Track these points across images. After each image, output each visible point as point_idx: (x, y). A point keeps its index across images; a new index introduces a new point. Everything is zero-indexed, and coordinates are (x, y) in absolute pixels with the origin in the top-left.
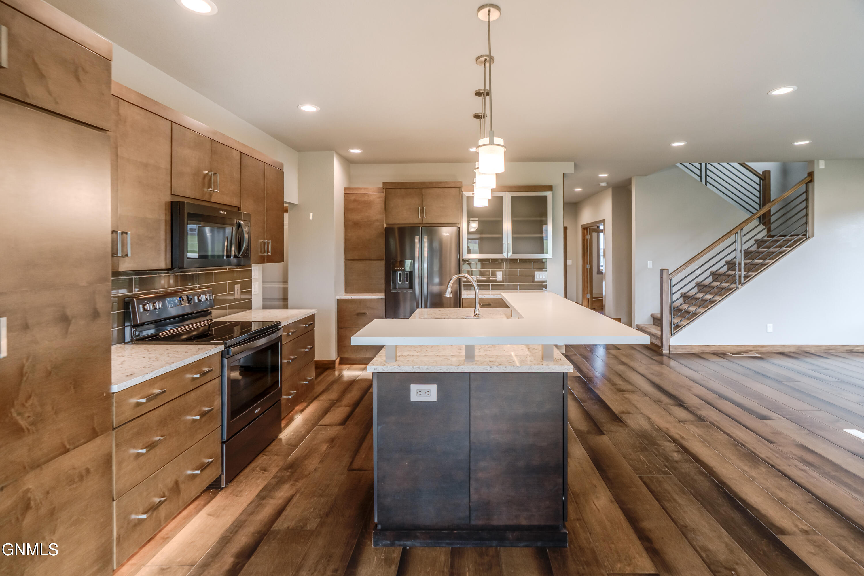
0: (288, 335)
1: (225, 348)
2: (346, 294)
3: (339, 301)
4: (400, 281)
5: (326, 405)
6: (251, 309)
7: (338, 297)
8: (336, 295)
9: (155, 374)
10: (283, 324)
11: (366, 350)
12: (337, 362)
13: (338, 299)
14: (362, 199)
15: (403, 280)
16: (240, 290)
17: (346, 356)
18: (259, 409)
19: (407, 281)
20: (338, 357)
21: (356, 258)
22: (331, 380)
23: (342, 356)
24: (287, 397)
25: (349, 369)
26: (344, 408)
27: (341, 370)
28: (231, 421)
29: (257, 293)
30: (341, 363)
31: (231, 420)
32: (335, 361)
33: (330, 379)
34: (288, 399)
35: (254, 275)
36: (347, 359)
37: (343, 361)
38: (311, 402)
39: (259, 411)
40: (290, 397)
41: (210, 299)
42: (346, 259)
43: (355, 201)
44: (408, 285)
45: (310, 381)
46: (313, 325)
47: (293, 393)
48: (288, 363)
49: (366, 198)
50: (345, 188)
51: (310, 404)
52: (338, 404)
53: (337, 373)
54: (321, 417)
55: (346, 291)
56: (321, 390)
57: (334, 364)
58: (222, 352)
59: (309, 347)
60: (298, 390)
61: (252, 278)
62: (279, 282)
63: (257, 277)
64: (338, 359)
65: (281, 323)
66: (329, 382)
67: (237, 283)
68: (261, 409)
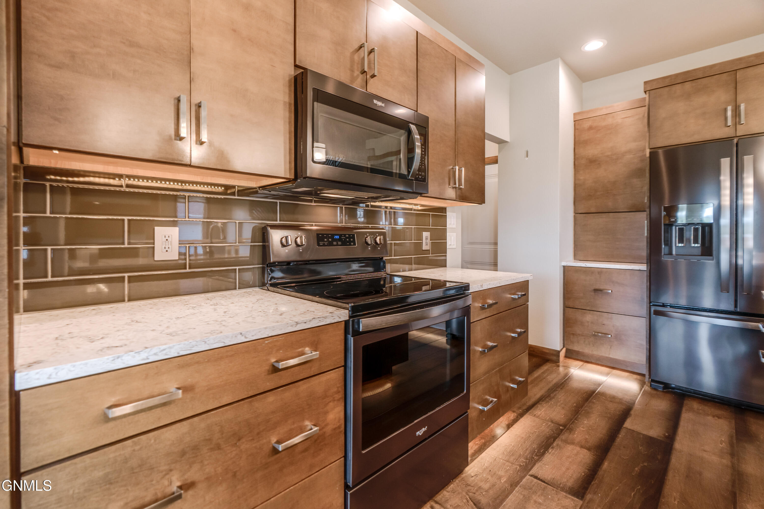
0: (483, 308)
1: (350, 317)
2: (575, 261)
3: (566, 269)
4: (681, 241)
5: (546, 429)
6: (446, 266)
7: (564, 264)
8: (561, 261)
9: (155, 354)
10: (472, 289)
11: (609, 347)
12: (562, 354)
13: (564, 267)
14: (603, 124)
15: (689, 240)
16: (431, 240)
17: (576, 347)
18: (424, 429)
19: (696, 241)
20: (564, 347)
21: (593, 210)
22: (555, 381)
23: (570, 347)
24: (481, 407)
25: (580, 368)
26: (578, 448)
27: (566, 367)
28: (364, 452)
29: (454, 247)
30: (566, 357)
31: (364, 449)
32: (559, 352)
33: (553, 378)
34: (482, 411)
35: (450, 224)
36: (578, 353)
37: (570, 355)
38: (521, 415)
39: (424, 432)
40: (486, 409)
41: (381, 243)
42: (576, 213)
43: (591, 128)
44: (700, 248)
45: (518, 383)
46: (526, 295)
47: (492, 401)
48: (483, 353)
49: (609, 121)
50: (575, 114)
51: (519, 419)
52: (566, 434)
53: (561, 369)
54: (536, 455)
55: (576, 257)
56: (538, 396)
57: (559, 356)
58: (346, 322)
59: (519, 330)
60: (498, 397)
61: (448, 227)
62: (490, 244)
63: (454, 226)
64: (564, 350)
65: (468, 286)
66: (551, 385)
67: (426, 230)
68: (427, 429)
